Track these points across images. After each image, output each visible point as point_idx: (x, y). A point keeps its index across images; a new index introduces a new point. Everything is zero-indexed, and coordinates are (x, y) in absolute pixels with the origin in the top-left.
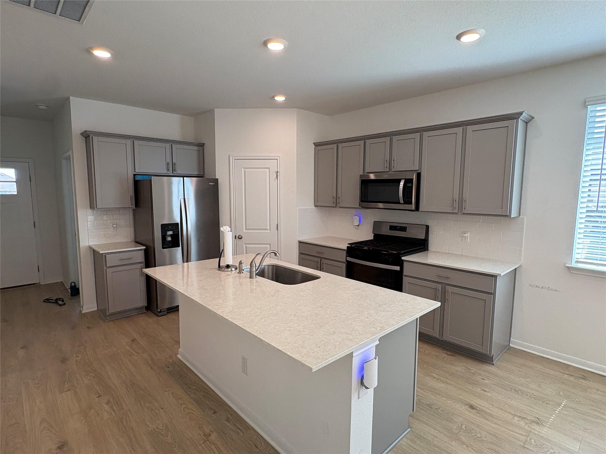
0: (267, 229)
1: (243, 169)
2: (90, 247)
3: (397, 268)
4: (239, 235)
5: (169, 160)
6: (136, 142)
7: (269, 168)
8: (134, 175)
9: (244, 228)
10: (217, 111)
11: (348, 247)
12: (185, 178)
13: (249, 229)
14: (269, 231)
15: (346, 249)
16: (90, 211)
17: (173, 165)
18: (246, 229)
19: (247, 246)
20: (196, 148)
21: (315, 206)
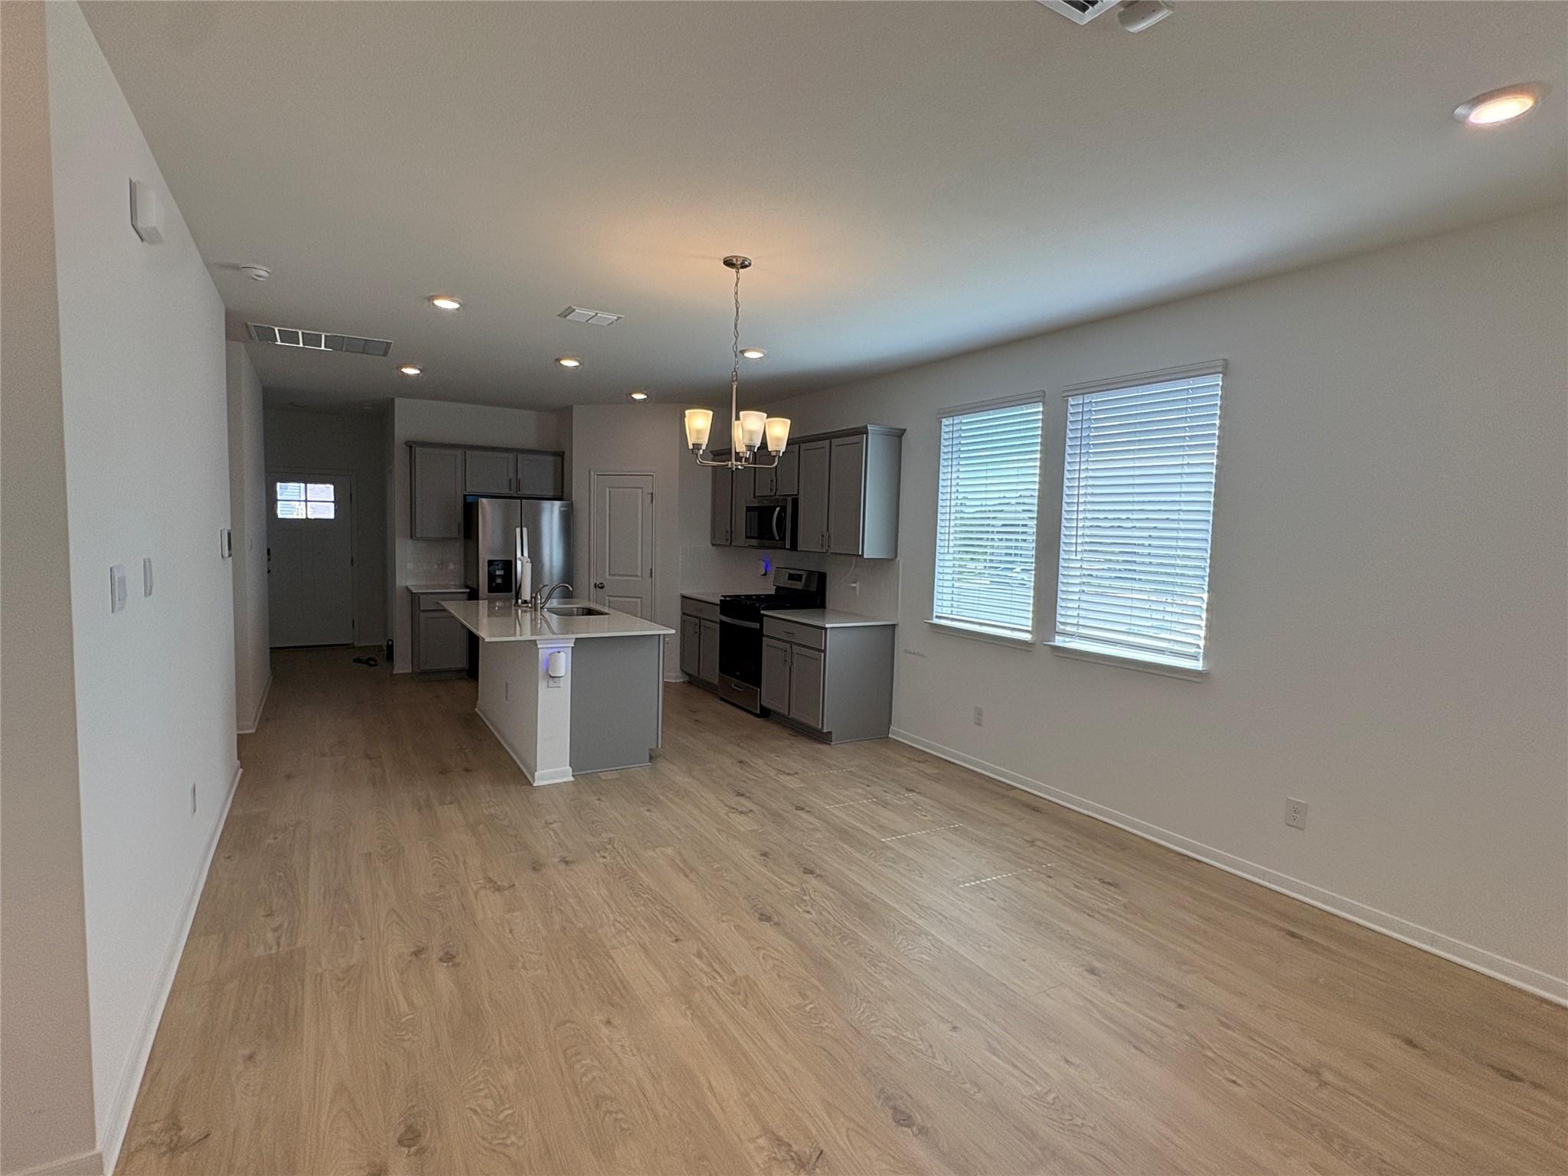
0: (637, 576)
1: (608, 489)
2: (407, 588)
3: (757, 626)
4: (601, 584)
5: (511, 475)
6: (468, 453)
7: (642, 488)
8: (465, 496)
9: (607, 573)
10: (576, 408)
11: (721, 600)
12: (524, 501)
13: (614, 575)
14: (640, 579)
15: (719, 603)
16: (410, 541)
17: (518, 482)
18: (610, 574)
19: (611, 598)
20: (551, 458)
21: (713, 545)
